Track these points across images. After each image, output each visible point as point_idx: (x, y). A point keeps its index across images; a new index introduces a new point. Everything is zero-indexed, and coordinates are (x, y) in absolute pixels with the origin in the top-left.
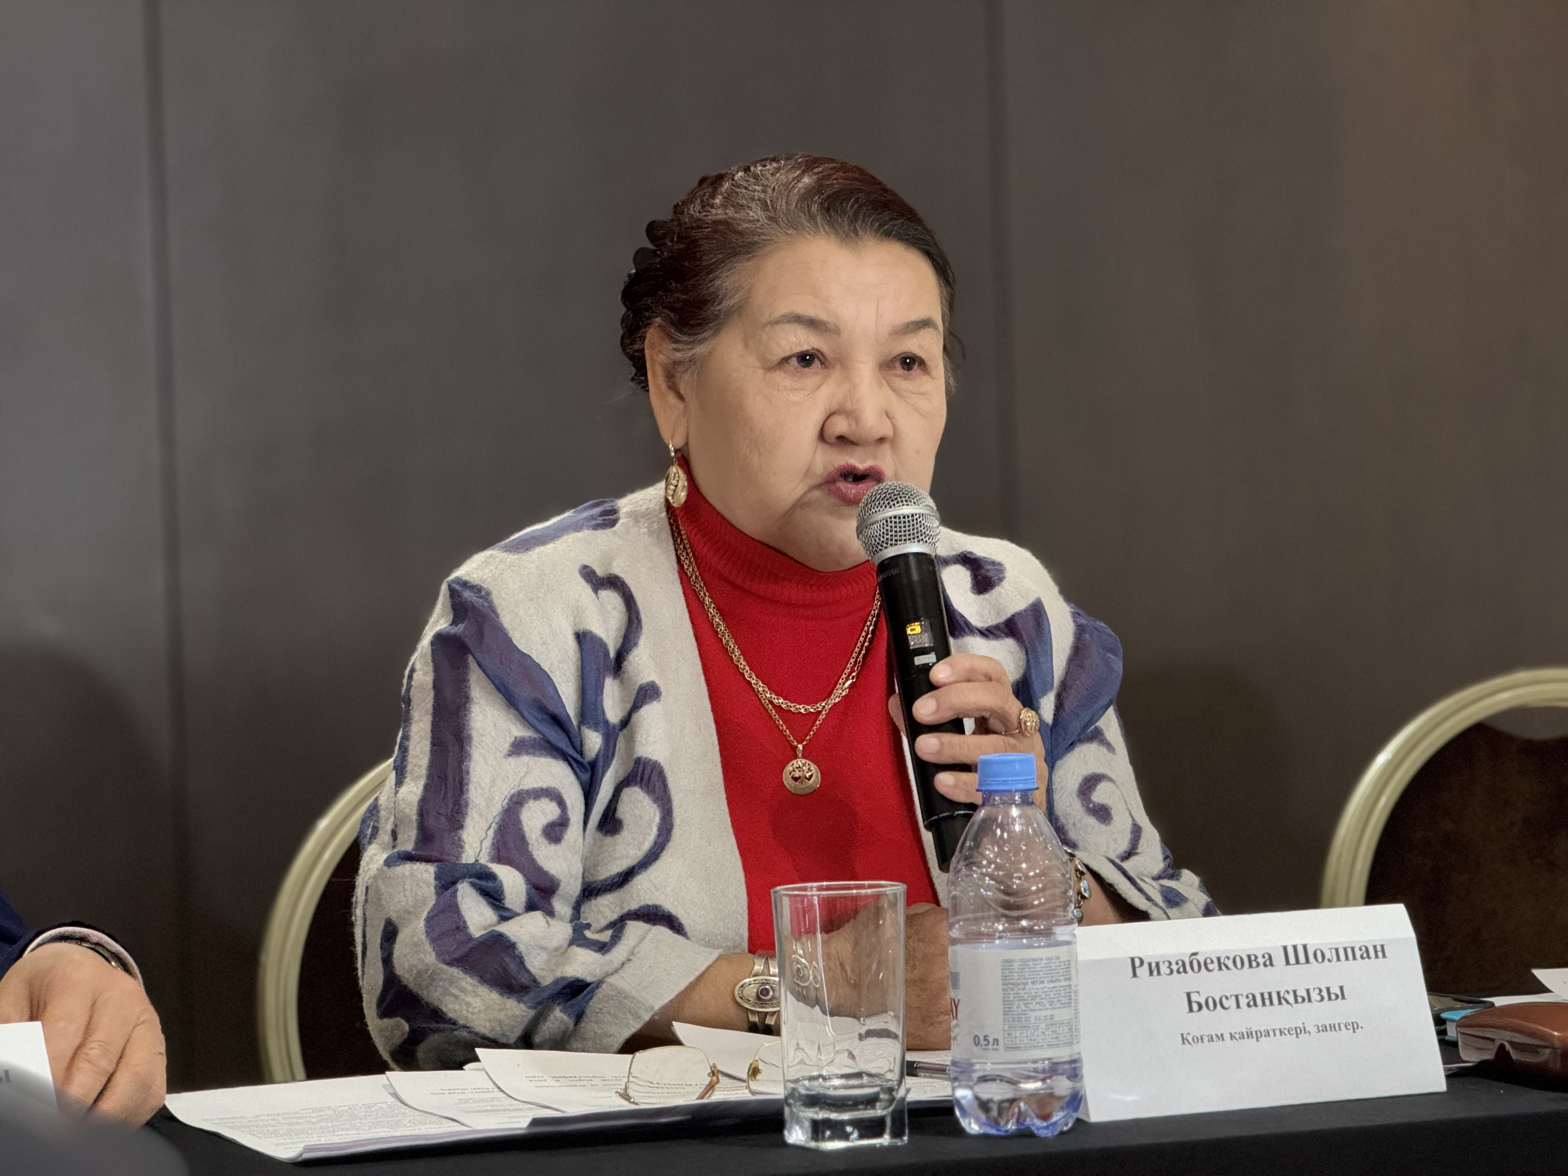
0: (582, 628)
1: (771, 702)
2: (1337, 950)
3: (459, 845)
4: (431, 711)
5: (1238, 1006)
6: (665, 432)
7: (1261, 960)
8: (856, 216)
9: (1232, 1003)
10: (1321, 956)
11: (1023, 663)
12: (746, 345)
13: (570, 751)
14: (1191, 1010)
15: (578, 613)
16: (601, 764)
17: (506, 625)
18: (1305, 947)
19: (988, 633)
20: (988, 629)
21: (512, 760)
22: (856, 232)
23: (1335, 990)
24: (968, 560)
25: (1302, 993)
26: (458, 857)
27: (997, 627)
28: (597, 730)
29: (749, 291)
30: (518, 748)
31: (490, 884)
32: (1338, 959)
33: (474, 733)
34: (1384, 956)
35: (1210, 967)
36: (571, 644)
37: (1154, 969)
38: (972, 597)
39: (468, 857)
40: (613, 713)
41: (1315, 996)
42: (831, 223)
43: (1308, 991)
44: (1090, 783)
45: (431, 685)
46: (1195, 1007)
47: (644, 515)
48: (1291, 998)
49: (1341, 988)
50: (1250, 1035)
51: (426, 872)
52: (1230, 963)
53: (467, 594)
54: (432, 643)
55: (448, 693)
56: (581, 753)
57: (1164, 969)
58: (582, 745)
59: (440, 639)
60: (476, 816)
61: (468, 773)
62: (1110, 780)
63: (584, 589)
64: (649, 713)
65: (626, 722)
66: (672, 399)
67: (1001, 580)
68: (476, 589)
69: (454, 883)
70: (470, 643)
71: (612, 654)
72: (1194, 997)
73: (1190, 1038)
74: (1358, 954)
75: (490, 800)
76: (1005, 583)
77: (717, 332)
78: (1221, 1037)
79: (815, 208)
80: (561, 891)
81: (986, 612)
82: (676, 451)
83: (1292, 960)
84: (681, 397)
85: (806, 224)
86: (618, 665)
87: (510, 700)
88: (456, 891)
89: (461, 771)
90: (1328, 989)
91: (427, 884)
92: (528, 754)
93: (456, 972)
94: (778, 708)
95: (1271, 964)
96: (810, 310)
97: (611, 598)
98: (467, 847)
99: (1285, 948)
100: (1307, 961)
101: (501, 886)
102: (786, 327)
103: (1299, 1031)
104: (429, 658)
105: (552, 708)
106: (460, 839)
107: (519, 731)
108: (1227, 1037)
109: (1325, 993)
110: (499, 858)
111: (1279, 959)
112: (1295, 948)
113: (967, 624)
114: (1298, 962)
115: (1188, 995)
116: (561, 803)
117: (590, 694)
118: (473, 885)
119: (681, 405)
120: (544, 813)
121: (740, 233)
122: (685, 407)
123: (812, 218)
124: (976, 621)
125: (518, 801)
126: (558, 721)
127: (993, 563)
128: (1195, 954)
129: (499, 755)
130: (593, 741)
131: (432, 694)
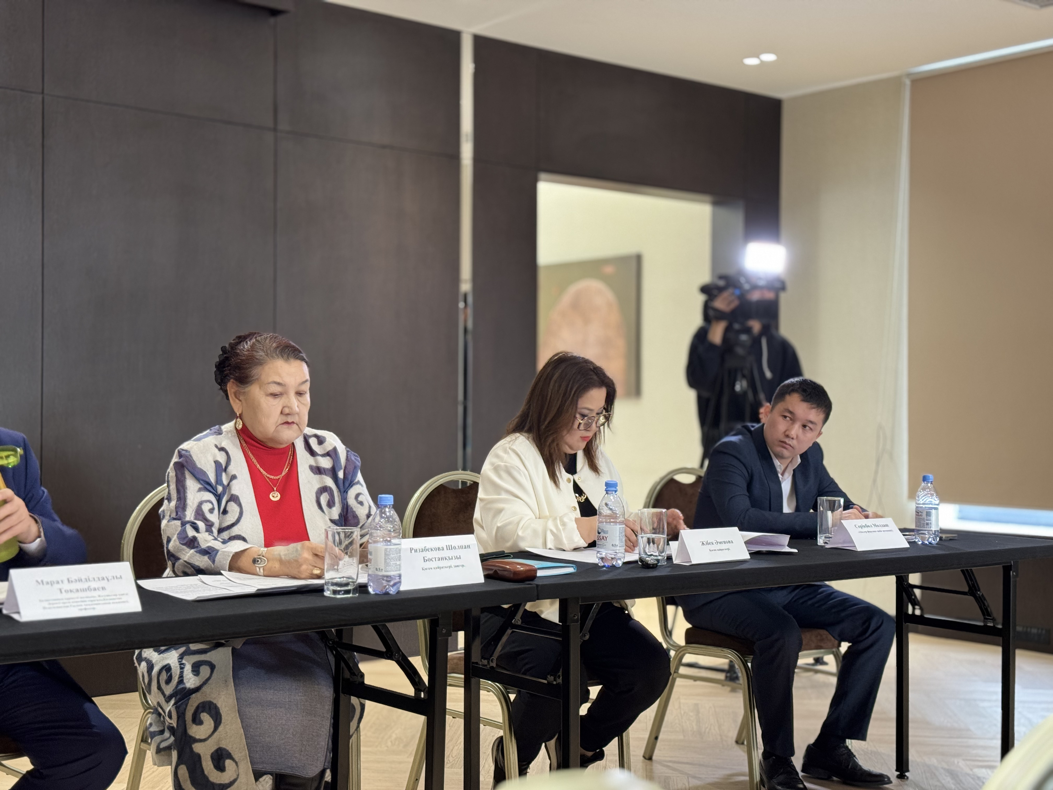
0: (215, 460)
1: (266, 476)
2: (459, 546)
3: (185, 516)
4: (175, 482)
5: (436, 560)
6: (236, 410)
7: (441, 549)
8: (289, 354)
9: (434, 560)
10: (455, 548)
11: (333, 463)
12: (260, 388)
13: (213, 491)
14: (424, 561)
15: (214, 456)
16: (222, 495)
17: (195, 460)
18: (451, 546)
19: (323, 455)
20: (322, 455)
21: (199, 493)
22: (289, 359)
23: (458, 557)
24: (316, 436)
25: (451, 557)
26: (185, 518)
27: (324, 454)
28: (221, 486)
29: (261, 374)
30: (200, 490)
31: (195, 525)
32: (459, 549)
33: (188, 487)
34: (470, 548)
35: (429, 550)
36: (213, 464)
37: (416, 551)
38: (317, 446)
39: (188, 519)
40: (225, 482)
41: (454, 558)
42: (282, 357)
43: (452, 557)
44: (358, 496)
45: (175, 476)
46: (425, 561)
47: (229, 431)
48: (448, 558)
49: (460, 556)
50: (438, 568)
51: (178, 523)
52: (434, 549)
53: (183, 452)
54: (174, 465)
55: (179, 476)
56: (217, 492)
57: (418, 551)
58: (217, 489)
59: (176, 463)
60: (190, 508)
61: (187, 496)
62: (363, 494)
63: (217, 450)
64: (234, 482)
65: (229, 484)
66: (237, 401)
67: (325, 441)
68: (186, 451)
69: (185, 525)
70: (185, 464)
71: (224, 467)
72: (425, 558)
73: (424, 569)
74: (464, 547)
75: (193, 503)
76: (326, 442)
77: (252, 384)
78: (431, 569)
79: (277, 352)
80: (214, 526)
81: (321, 450)
82: (239, 414)
83: (448, 549)
84: (240, 401)
85: (276, 357)
86: (225, 470)
87: (198, 479)
88: (186, 527)
89: (185, 496)
90: (457, 556)
91: (179, 526)
92: (203, 491)
93: (184, 547)
94: (268, 478)
95: (443, 550)
96: (278, 380)
97: (223, 453)
98: (187, 516)
99: (447, 546)
100: (452, 549)
101: (198, 526)
102: (271, 385)
103: (450, 567)
104: (173, 469)
105: (207, 480)
106: (185, 514)
107: (200, 486)
108: (433, 568)
109: (456, 557)
110: (196, 519)
111: (445, 548)
112: (449, 546)
113: (317, 453)
114: (449, 549)
115: (424, 557)
116: (212, 504)
117: (219, 478)
118: (191, 525)
119: (240, 403)
120: (208, 506)
121: (257, 359)
122: (242, 403)
123: (277, 355)
124: (319, 452)
125: (201, 503)
126: (209, 484)
127: (323, 437)
128: (425, 547)
129: (195, 492)
130: (220, 489)
131: (175, 478)
